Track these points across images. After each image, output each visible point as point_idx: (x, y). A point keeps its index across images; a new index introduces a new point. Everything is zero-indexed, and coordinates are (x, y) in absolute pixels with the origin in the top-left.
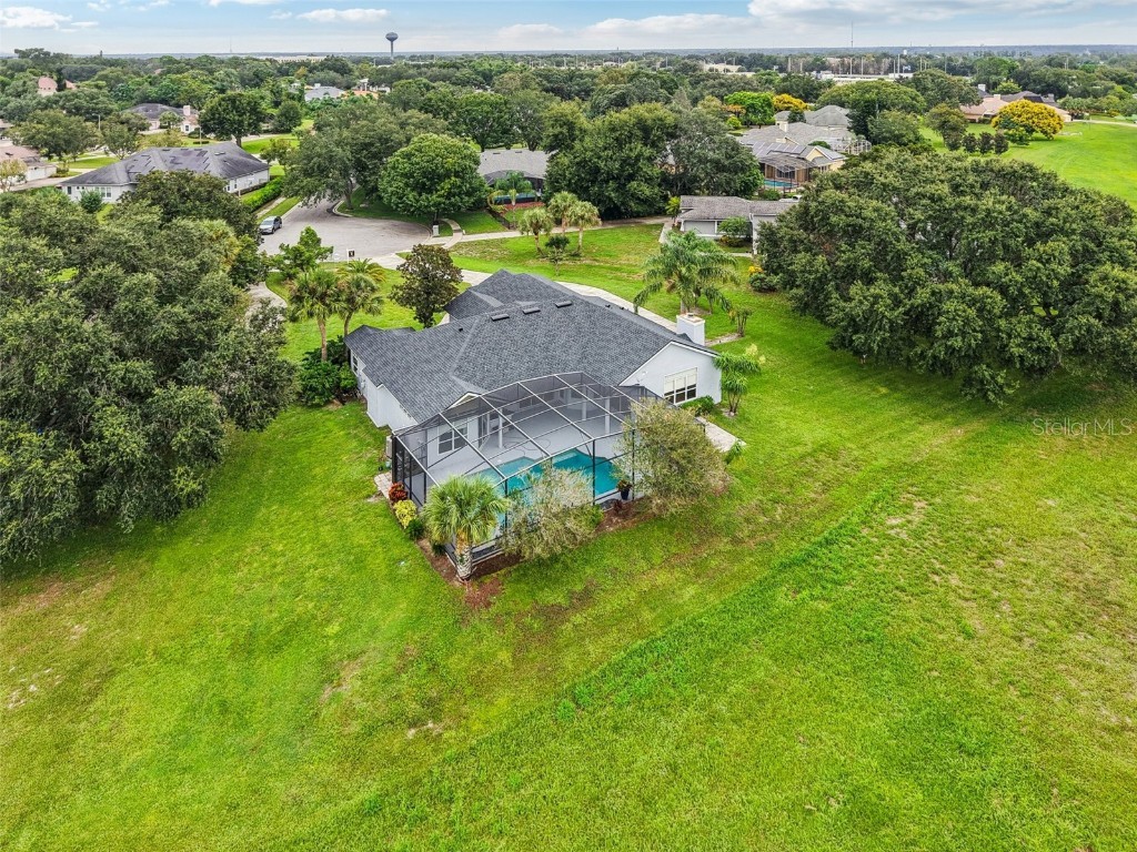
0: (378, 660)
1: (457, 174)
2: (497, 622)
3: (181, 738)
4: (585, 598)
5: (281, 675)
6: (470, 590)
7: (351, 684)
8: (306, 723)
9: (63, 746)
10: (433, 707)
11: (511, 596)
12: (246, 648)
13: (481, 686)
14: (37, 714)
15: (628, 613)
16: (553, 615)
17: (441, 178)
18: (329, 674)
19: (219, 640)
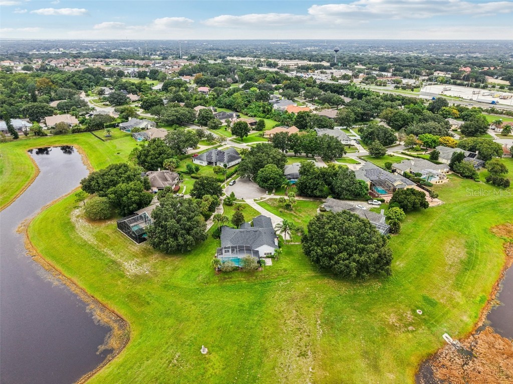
0: (204, 276)
1: (273, 179)
2: (218, 277)
3: (183, 277)
4: (231, 278)
5: (194, 274)
6: (217, 272)
7: (200, 278)
8: (195, 280)
9: (173, 274)
10: (207, 283)
11: (221, 275)
12: (192, 270)
13: (213, 283)
14: (171, 270)
15: (235, 281)
16: (225, 278)
17: (269, 180)
18: (199, 276)
19: (190, 269)
